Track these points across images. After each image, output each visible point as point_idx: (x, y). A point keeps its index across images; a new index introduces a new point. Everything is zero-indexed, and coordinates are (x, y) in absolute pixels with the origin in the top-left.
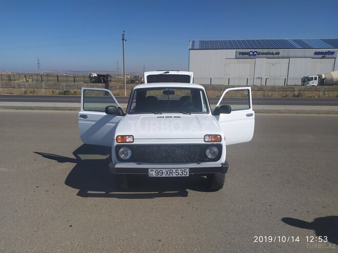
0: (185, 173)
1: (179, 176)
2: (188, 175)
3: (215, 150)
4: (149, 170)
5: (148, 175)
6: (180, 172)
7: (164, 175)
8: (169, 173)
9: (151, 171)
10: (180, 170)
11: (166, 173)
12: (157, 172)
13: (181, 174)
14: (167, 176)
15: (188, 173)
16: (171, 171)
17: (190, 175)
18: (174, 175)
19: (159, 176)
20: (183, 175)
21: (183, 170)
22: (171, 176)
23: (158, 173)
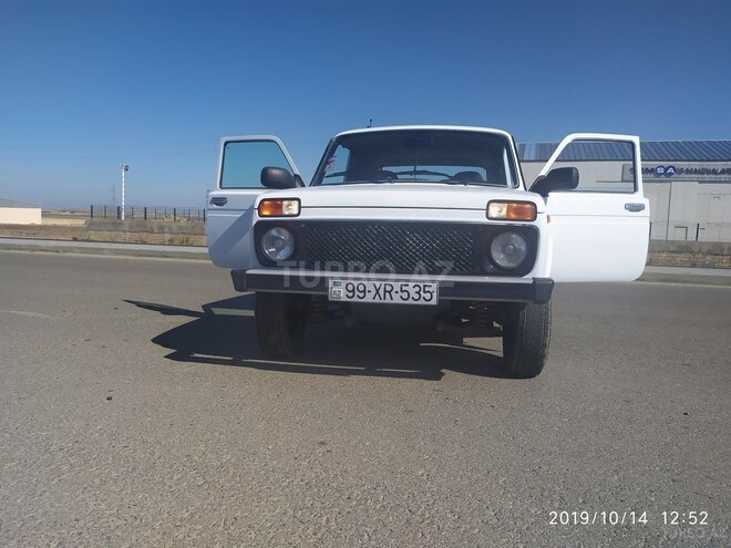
0: (428, 296)
1: (410, 302)
2: (434, 302)
3: (519, 243)
4: (331, 283)
5: (326, 297)
6: (413, 292)
7: (369, 299)
8: (381, 292)
9: (335, 284)
10: (411, 284)
11: (374, 292)
12: (350, 288)
13: (417, 297)
14: (377, 300)
15: (435, 295)
16: (388, 288)
17: (440, 301)
18: (397, 300)
19: (355, 299)
20: (422, 302)
21: (421, 285)
22: (388, 300)
23: (353, 291)
